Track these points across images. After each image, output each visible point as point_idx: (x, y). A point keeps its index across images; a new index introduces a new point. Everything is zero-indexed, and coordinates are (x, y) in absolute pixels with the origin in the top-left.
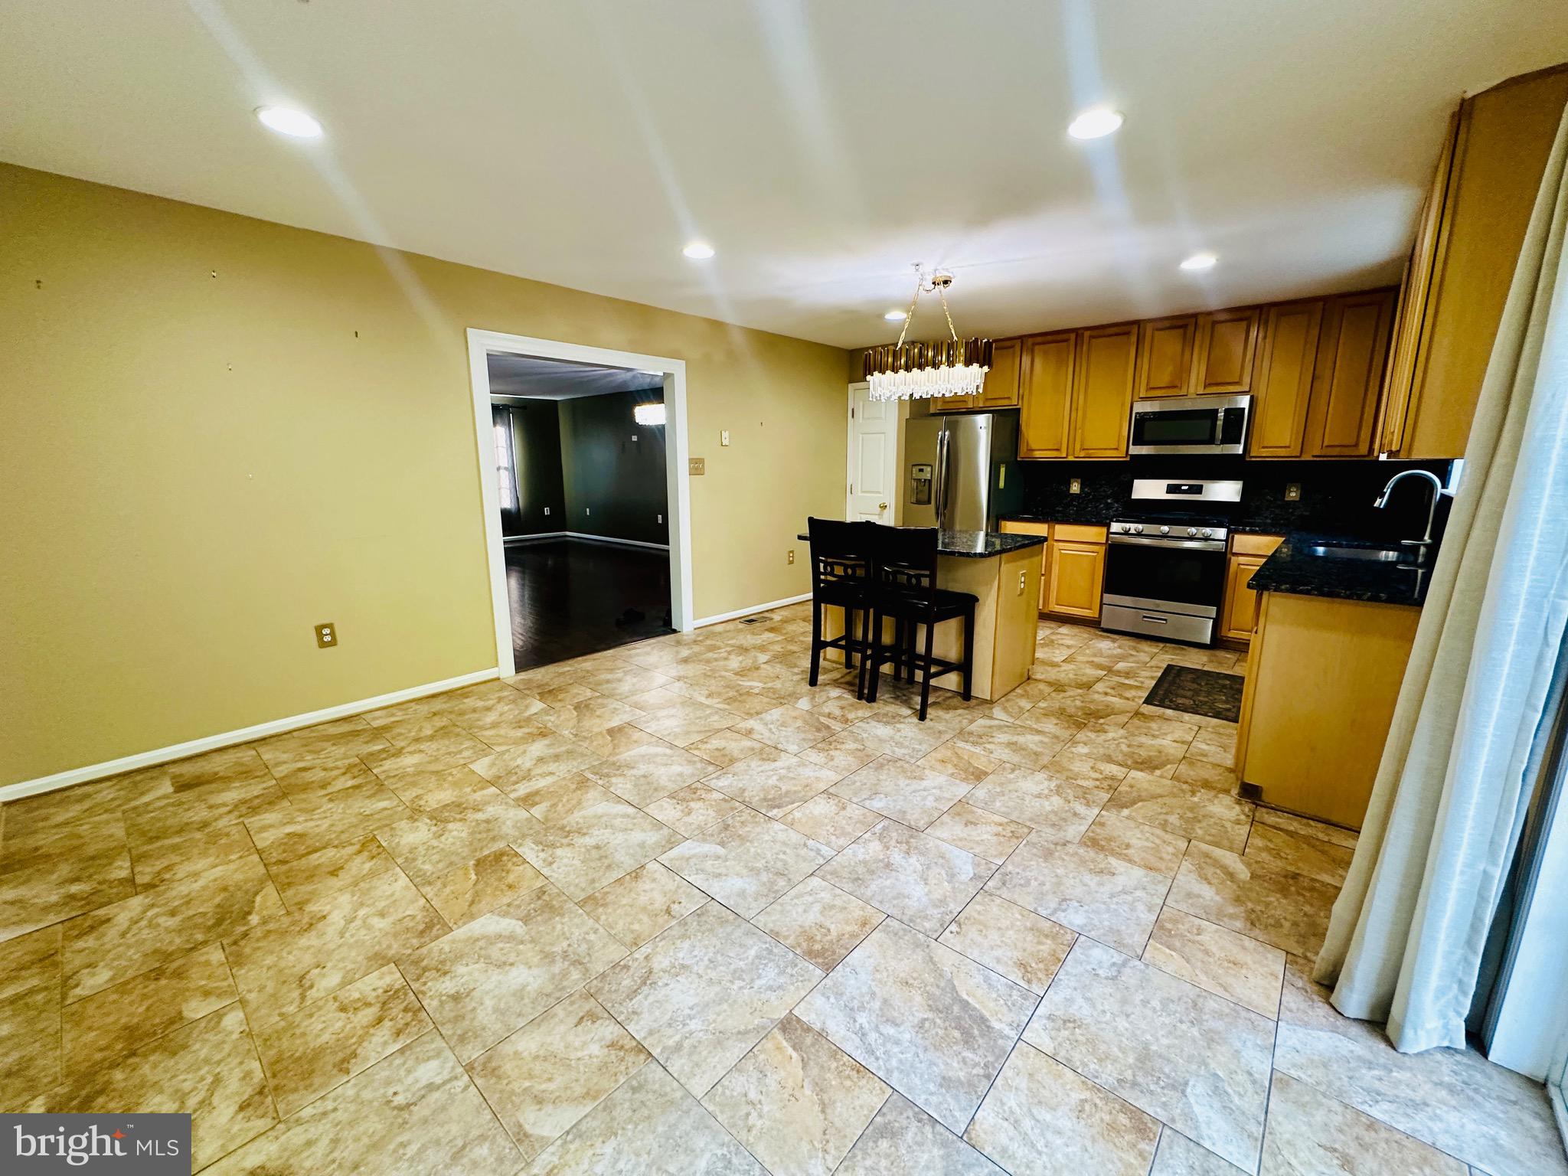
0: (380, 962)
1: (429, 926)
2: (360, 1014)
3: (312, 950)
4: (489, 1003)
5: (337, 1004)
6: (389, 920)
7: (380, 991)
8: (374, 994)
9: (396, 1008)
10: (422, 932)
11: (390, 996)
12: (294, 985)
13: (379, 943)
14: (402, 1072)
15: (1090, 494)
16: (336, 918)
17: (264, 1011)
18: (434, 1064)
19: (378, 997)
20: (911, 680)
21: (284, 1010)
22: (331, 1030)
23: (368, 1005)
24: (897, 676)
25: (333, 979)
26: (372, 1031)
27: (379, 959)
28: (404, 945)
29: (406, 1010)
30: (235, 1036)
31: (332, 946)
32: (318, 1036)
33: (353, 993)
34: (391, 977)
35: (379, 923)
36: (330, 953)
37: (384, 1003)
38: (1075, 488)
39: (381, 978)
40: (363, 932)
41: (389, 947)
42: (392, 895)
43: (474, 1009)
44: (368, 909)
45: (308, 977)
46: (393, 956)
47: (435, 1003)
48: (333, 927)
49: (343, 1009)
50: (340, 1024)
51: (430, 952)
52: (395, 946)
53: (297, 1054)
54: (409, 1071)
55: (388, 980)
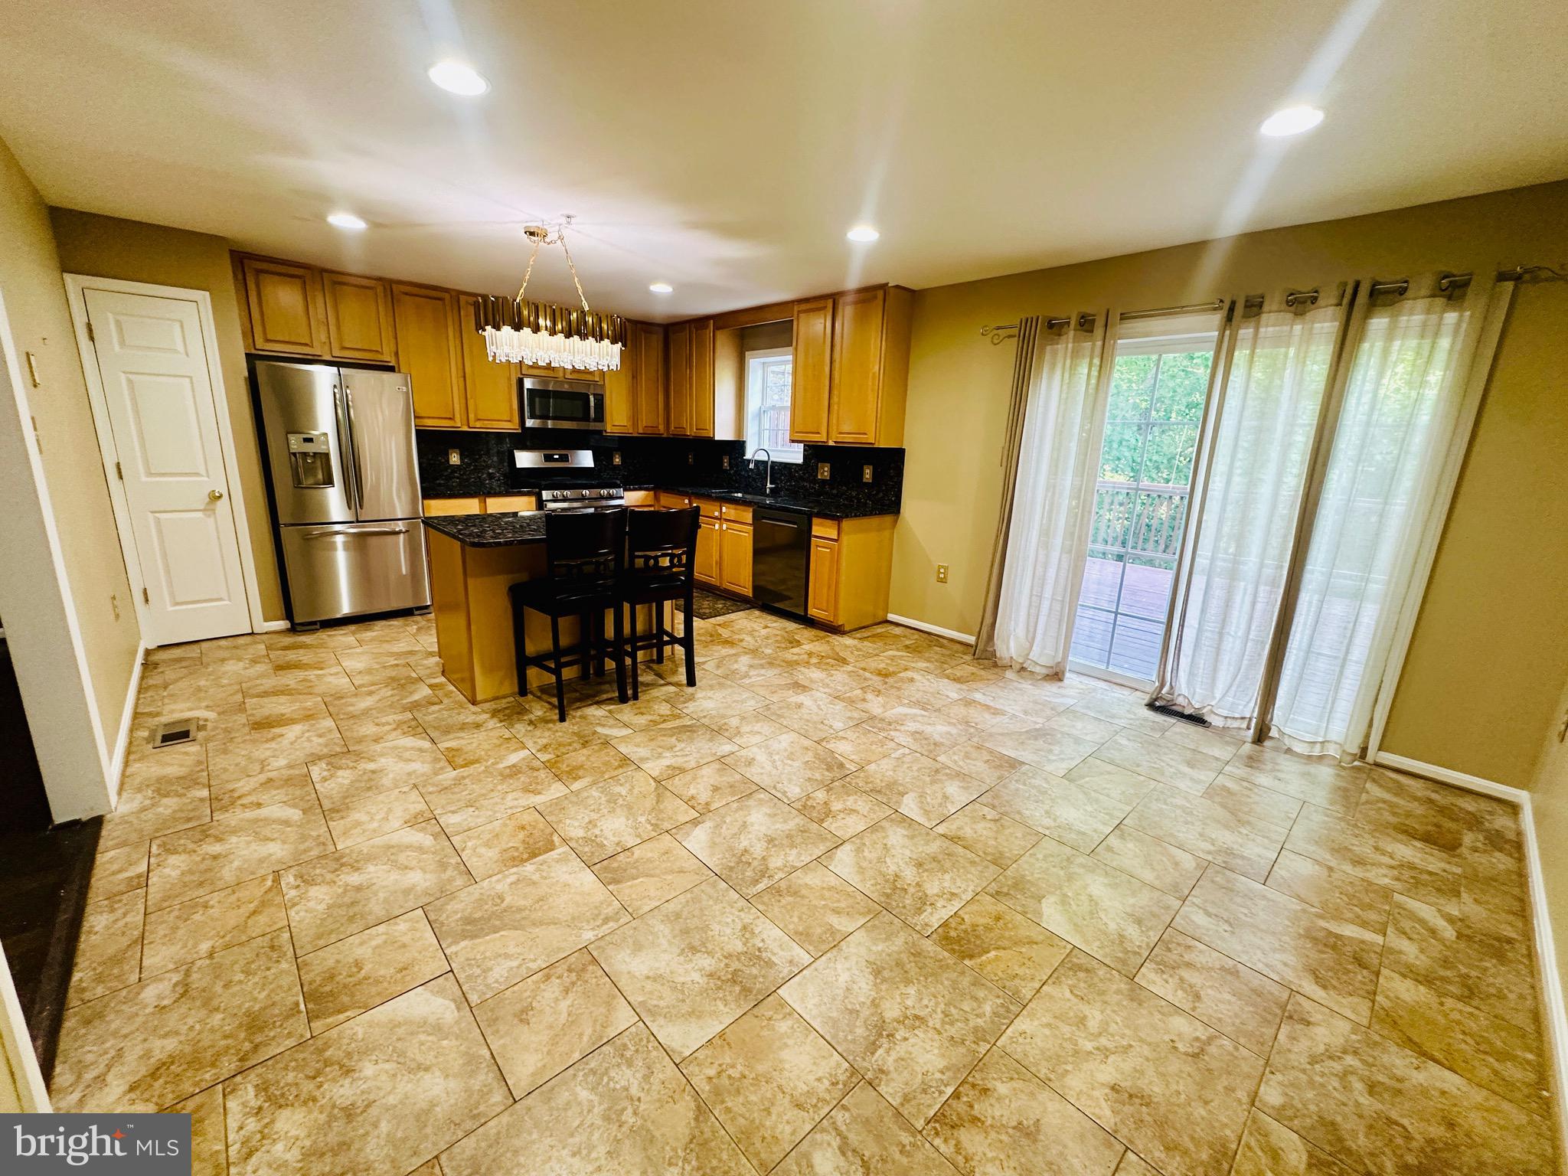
0: (1138, 991)
1: (1077, 968)
2: (1193, 981)
3: (1162, 1069)
4: (1132, 901)
5: (1197, 1004)
6: (1086, 1009)
7: (1165, 976)
8: (1170, 980)
9: (1173, 957)
10: (1087, 971)
11: (1163, 967)
12: (1206, 1058)
13: (1118, 1004)
14: (1211, 933)
15: (470, 465)
16: (1108, 1072)
17: (1246, 1069)
18: (1194, 918)
19: (1171, 976)
20: (600, 670)
21: (1231, 1049)
22: (1218, 996)
23: (1182, 979)
24: (584, 676)
25: (1179, 1023)
26: (1199, 966)
27: (1136, 993)
28: (1110, 980)
29: (1169, 950)
30: (1279, 1077)
31: (1146, 1051)
32: (1229, 1003)
33: (1179, 998)
34: (1149, 977)
35: (1095, 1017)
36: (1154, 1047)
37: (1173, 968)
38: (455, 459)
39: (1154, 983)
40: (1113, 1028)
41: (1118, 992)
42: (1049, 1025)
43: (1141, 908)
44: (1081, 1041)
45: (1190, 1050)
46: (1126, 983)
47: (1151, 933)
48: (1122, 1065)
49: (1198, 997)
50: (1209, 991)
51: (1105, 956)
52: (1115, 987)
53: (1251, 1009)
54: (1208, 930)
55: (1152, 976)
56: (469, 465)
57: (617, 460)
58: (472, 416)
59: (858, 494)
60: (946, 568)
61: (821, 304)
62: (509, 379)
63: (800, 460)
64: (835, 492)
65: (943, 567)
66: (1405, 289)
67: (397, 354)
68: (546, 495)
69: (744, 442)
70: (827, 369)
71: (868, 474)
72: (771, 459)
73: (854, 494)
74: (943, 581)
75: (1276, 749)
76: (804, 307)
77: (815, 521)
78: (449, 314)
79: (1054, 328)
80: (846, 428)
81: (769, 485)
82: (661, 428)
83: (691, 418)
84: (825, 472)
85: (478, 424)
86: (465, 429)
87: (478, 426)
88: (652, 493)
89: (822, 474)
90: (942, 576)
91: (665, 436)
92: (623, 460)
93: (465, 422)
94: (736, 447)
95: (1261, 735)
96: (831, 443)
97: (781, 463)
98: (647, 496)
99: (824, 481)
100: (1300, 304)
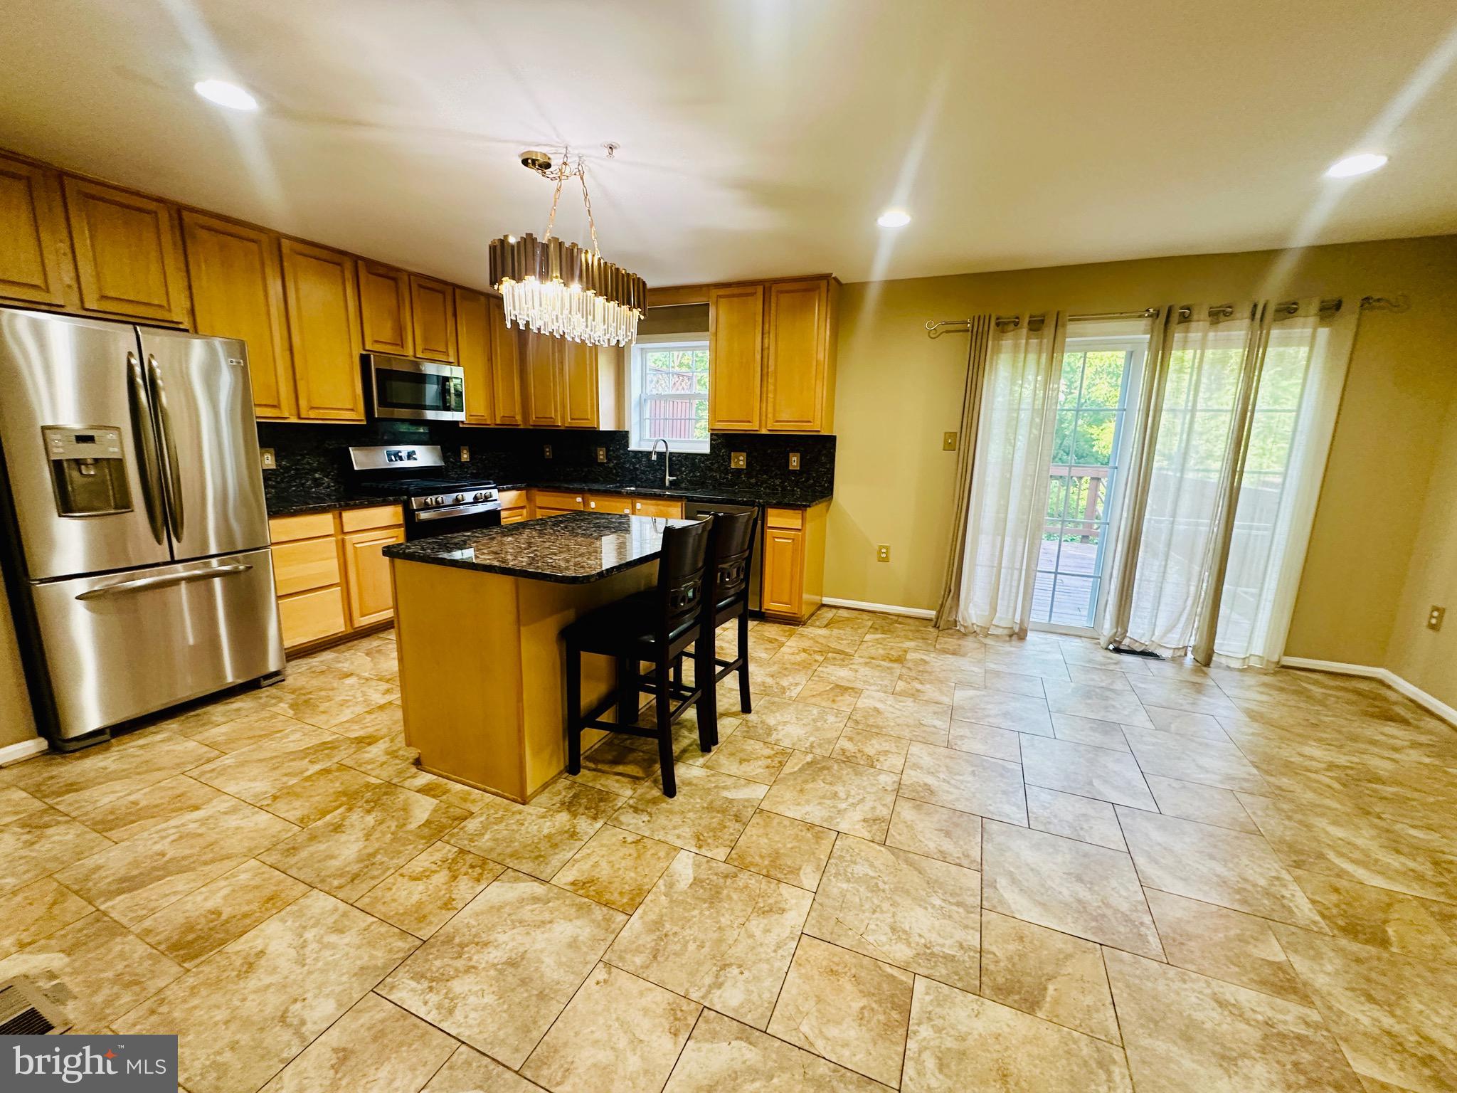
56: (287, 469)
57: (465, 456)
58: (303, 403)
59: (783, 482)
60: (887, 548)
61: (750, 290)
62: (351, 356)
63: (706, 449)
64: (753, 481)
65: (884, 547)
66: (1296, 310)
67: (192, 312)
68: (415, 503)
69: (627, 432)
70: (758, 357)
71: (795, 461)
72: (671, 449)
73: (777, 482)
74: (886, 560)
75: (1218, 667)
76: (722, 292)
77: (770, 511)
78: (268, 262)
79: (1003, 326)
80: (784, 416)
81: (667, 477)
82: (519, 418)
83: (564, 406)
84: (739, 461)
85: (312, 414)
86: (294, 420)
87: (313, 416)
88: (524, 492)
89: (737, 463)
90: (884, 555)
91: (522, 427)
92: (471, 457)
93: (294, 412)
94: (618, 438)
95: (1206, 659)
96: (764, 432)
97: (680, 454)
98: (520, 495)
99: (739, 471)
100: (1219, 315)
